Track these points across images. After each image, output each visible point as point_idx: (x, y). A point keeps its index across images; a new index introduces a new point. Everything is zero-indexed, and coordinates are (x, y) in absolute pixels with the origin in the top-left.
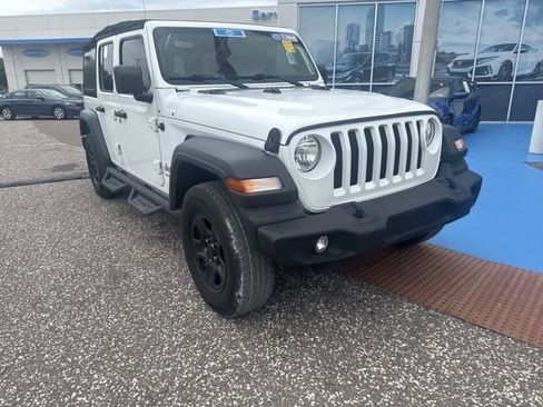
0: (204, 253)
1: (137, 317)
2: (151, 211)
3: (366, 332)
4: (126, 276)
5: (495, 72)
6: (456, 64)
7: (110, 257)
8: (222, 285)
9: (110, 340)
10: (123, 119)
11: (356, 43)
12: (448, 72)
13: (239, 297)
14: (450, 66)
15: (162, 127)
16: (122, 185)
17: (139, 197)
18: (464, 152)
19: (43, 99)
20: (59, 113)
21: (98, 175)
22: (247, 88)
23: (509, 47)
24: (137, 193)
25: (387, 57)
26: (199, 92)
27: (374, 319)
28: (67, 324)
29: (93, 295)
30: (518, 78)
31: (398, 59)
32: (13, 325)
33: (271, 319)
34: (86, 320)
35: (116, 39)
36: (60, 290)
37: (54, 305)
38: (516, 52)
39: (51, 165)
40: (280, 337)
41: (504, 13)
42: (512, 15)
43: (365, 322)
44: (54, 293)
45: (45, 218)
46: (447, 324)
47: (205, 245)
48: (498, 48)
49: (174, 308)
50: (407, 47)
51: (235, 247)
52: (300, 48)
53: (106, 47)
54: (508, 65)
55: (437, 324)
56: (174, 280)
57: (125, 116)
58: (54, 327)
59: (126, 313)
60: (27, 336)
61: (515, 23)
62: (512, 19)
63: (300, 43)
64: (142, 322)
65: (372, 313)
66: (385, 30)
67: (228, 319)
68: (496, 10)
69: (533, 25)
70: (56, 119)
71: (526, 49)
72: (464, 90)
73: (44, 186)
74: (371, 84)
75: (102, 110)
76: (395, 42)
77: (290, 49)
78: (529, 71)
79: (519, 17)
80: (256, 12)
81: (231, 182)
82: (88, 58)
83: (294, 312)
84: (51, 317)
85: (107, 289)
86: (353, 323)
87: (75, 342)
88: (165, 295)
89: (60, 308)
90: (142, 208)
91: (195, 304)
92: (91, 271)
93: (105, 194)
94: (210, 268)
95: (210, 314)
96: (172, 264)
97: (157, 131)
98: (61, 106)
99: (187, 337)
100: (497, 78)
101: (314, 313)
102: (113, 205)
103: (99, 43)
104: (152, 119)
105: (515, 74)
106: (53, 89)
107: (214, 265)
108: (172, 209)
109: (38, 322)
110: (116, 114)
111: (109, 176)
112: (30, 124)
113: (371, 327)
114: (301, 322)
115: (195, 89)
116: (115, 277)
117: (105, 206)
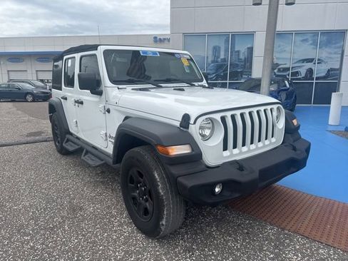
0: (136, 194)
1: (91, 238)
2: (97, 164)
3: (246, 247)
4: (81, 209)
5: (303, 75)
6: (279, 70)
7: (69, 195)
8: (149, 215)
9: (73, 255)
10: (80, 105)
11: (218, 57)
12: (275, 74)
13: (163, 225)
14: (276, 71)
15: (108, 111)
16: (77, 147)
17: (89, 155)
18: (298, 127)
19: (19, 89)
20: (29, 98)
21: (59, 139)
22: (161, 87)
23: (310, 60)
24: (87, 152)
25: (237, 65)
26: (133, 89)
27: (249, 238)
28: (43, 244)
29: (59, 222)
30: (317, 79)
31: (244, 67)
32: (5, 245)
33: (182, 239)
34: (56, 241)
35: (78, 56)
36: (36, 219)
37: (33, 230)
38: (315, 63)
39: (26, 132)
40: (189, 252)
41: (306, 40)
42: (311, 42)
43: (244, 240)
44: (32, 222)
45: (24, 168)
46: (298, 240)
47: (137, 188)
48: (304, 61)
49: (115, 231)
50: (249, 60)
51: (161, 191)
52: (191, 63)
53: (70, 61)
54: (310, 71)
55: (291, 241)
56: (114, 212)
57: (82, 103)
58: (34, 247)
59: (83, 235)
60: (15, 254)
61: (313, 46)
62: (311, 44)
63: (192, 60)
64: (95, 242)
65: (247, 233)
66: (236, 50)
67: (152, 240)
68: (301, 39)
69: (324, 48)
70: (27, 101)
71: (320, 61)
72: (285, 86)
73: (21, 146)
74: (228, 82)
75: (66, 99)
76: (242, 57)
77: (186, 63)
78: (323, 74)
79: (315, 43)
80: (155, 38)
81: (159, 148)
82: (57, 66)
83: (196, 234)
84: (32, 239)
85: (69, 218)
86: (237, 241)
87: (49, 257)
88: (109, 222)
89: (37, 233)
90: (90, 162)
91: (129, 229)
92: (57, 206)
93: (64, 152)
94: (140, 204)
95: (140, 236)
96: (111, 200)
97: (105, 113)
98: (32, 94)
99: (126, 252)
100: (305, 78)
101: (210, 234)
102: (69, 159)
103: (65, 58)
104: (101, 106)
105: (315, 76)
106: (26, 82)
107: (143, 202)
108: (114, 164)
109: (23, 244)
110: (76, 102)
111: (68, 140)
112: (10, 105)
113: (249, 243)
114: (202, 241)
115: (129, 88)
116: (74, 209)
117: (64, 161)
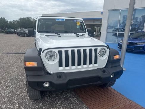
25: (136, 25)
31: (139, 26)
63: (82, 22)
66: (136, 17)
76: (139, 20)
77: (79, 24)
80: (102, 12)
115: (45, 34)
